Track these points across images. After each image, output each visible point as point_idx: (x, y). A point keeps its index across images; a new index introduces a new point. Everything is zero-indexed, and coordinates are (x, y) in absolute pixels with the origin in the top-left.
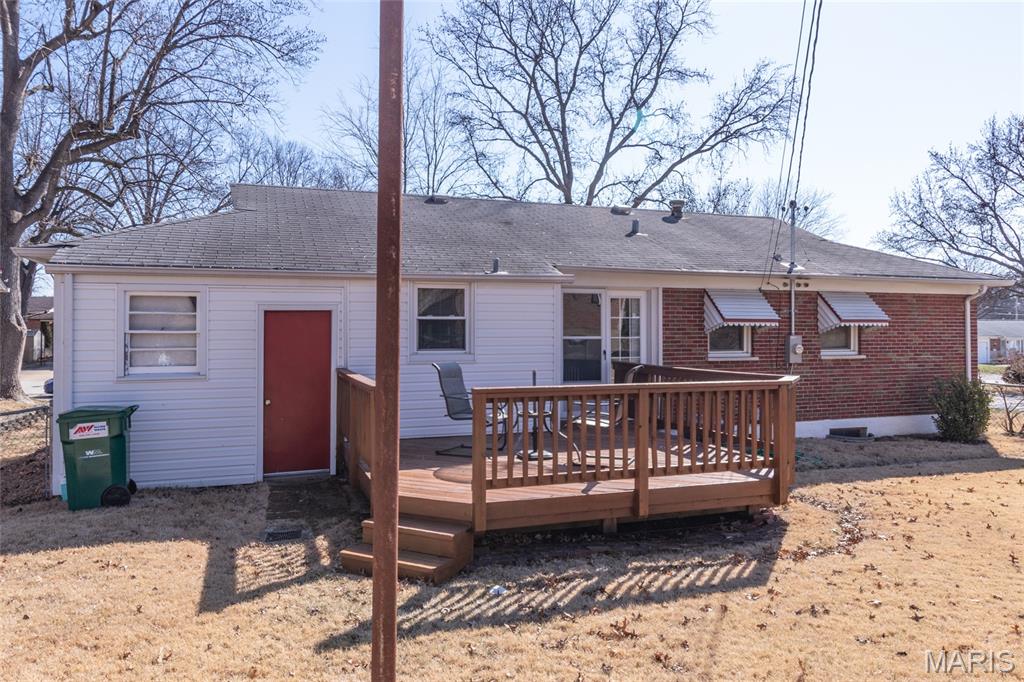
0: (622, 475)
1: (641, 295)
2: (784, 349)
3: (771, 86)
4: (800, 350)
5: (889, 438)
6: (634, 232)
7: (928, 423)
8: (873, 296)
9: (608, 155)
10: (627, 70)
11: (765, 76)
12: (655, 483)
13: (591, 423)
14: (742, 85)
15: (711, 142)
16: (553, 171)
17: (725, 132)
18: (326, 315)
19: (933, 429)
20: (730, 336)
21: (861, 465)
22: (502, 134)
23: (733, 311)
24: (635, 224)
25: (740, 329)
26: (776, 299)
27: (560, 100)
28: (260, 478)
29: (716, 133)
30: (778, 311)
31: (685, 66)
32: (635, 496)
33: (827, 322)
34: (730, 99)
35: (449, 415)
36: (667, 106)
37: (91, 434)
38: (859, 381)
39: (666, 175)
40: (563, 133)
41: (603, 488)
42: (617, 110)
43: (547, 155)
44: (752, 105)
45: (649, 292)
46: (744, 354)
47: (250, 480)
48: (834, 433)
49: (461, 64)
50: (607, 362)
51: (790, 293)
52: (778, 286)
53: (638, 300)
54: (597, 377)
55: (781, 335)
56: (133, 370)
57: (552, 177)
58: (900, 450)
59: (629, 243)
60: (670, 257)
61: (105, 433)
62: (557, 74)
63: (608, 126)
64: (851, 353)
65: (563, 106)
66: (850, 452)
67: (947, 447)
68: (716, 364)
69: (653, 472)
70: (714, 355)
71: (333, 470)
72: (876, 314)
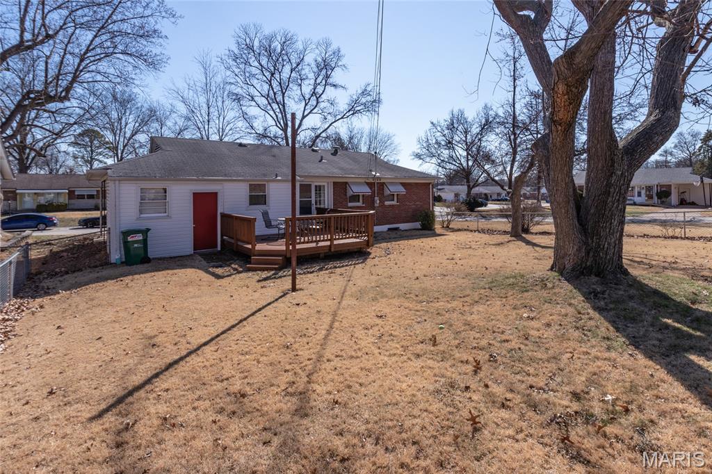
0: (326, 240)
1: (326, 184)
2: (373, 202)
3: (371, 93)
4: (378, 202)
5: (406, 230)
6: (322, 160)
7: (418, 225)
8: (401, 183)
9: (304, 117)
10: (312, 82)
11: (369, 89)
12: (336, 242)
13: (314, 227)
14: (360, 91)
15: (347, 114)
16: (280, 124)
17: (353, 110)
18: (216, 194)
19: (420, 227)
20: (355, 198)
21: (395, 238)
22: (253, 103)
23: (356, 189)
24: (322, 157)
25: (359, 195)
26: (370, 185)
27: (282, 92)
28: (192, 252)
29: (349, 111)
30: (371, 189)
31: (337, 82)
32: (330, 246)
33: (387, 192)
34: (355, 97)
35: (266, 227)
36: (329, 99)
37: (136, 239)
38: (397, 212)
39: (328, 127)
40: (284, 106)
41: (321, 244)
42: (307, 97)
43: (277, 116)
44: (364, 100)
45: (328, 183)
46: (360, 204)
47: (188, 254)
48: (389, 229)
49: (237, 73)
50: (314, 208)
51: (374, 183)
52: (371, 181)
53: (324, 186)
54: (310, 213)
55: (372, 197)
56: (142, 216)
57: (279, 126)
58: (408, 233)
59: (320, 165)
60: (335, 171)
61: (141, 238)
62: (280, 80)
63: (303, 103)
64: (394, 203)
65: (284, 94)
66: (393, 234)
67: (421, 232)
68: (351, 208)
69: (335, 239)
70: (350, 204)
71: (219, 249)
72: (402, 190)
